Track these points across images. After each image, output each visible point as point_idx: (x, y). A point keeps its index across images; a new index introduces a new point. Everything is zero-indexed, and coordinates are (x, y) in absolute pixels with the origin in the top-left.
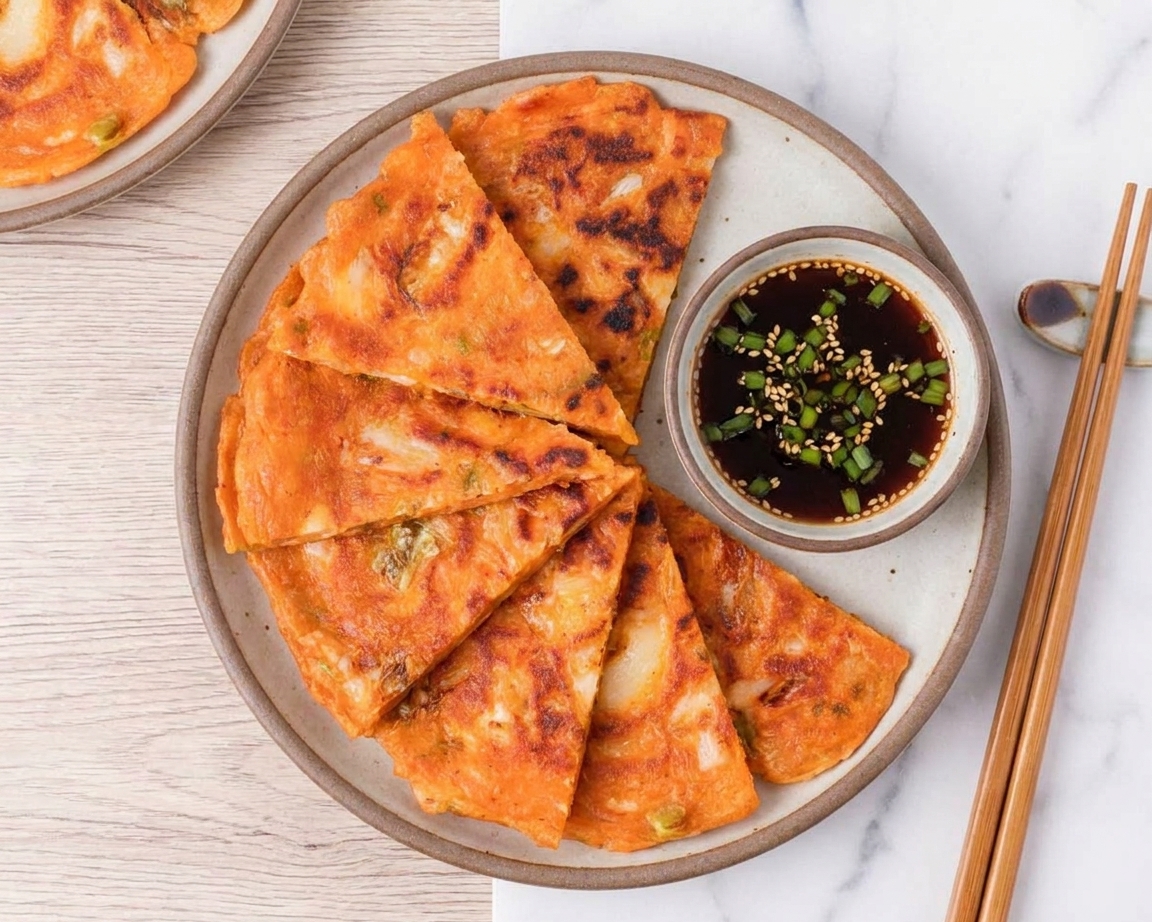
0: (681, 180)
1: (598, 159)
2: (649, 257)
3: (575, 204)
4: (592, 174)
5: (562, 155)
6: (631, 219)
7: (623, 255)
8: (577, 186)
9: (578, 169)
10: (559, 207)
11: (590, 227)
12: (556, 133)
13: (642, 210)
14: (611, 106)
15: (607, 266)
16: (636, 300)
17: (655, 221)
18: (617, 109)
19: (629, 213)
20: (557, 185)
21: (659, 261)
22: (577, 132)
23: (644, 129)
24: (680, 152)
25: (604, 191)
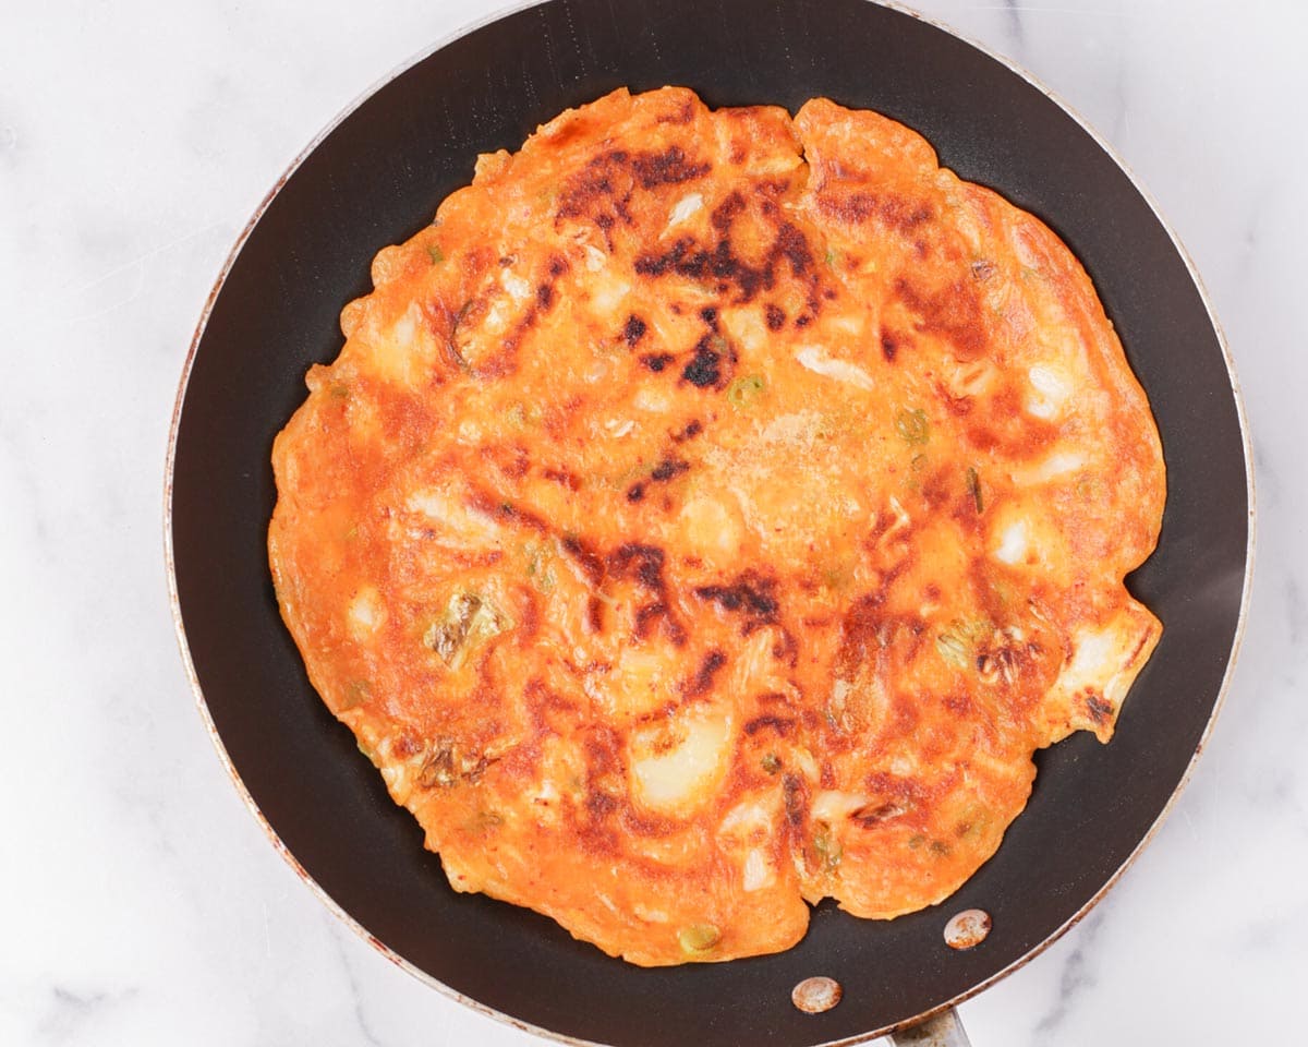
0: (747, 190)
1: (649, 184)
2: (723, 289)
3: (630, 242)
4: (642, 203)
5: (606, 186)
6: (698, 248)
7: (695, 293)
8: (630, 220)
9: (627, 199)
10: (612, 247)
11: (650, 267)
12: (597, 161)
13: (706, 234)
14: (652, 117)
15: (677, 309)
16: (718, 344)
17: (724, 244)
18: (660, 120)
19: (693, 242)
20: (605, 222)
21: (737, 291)
22: (620, 156)
23: (696, 139)
24: (739, 158)
25: (662, 219)
